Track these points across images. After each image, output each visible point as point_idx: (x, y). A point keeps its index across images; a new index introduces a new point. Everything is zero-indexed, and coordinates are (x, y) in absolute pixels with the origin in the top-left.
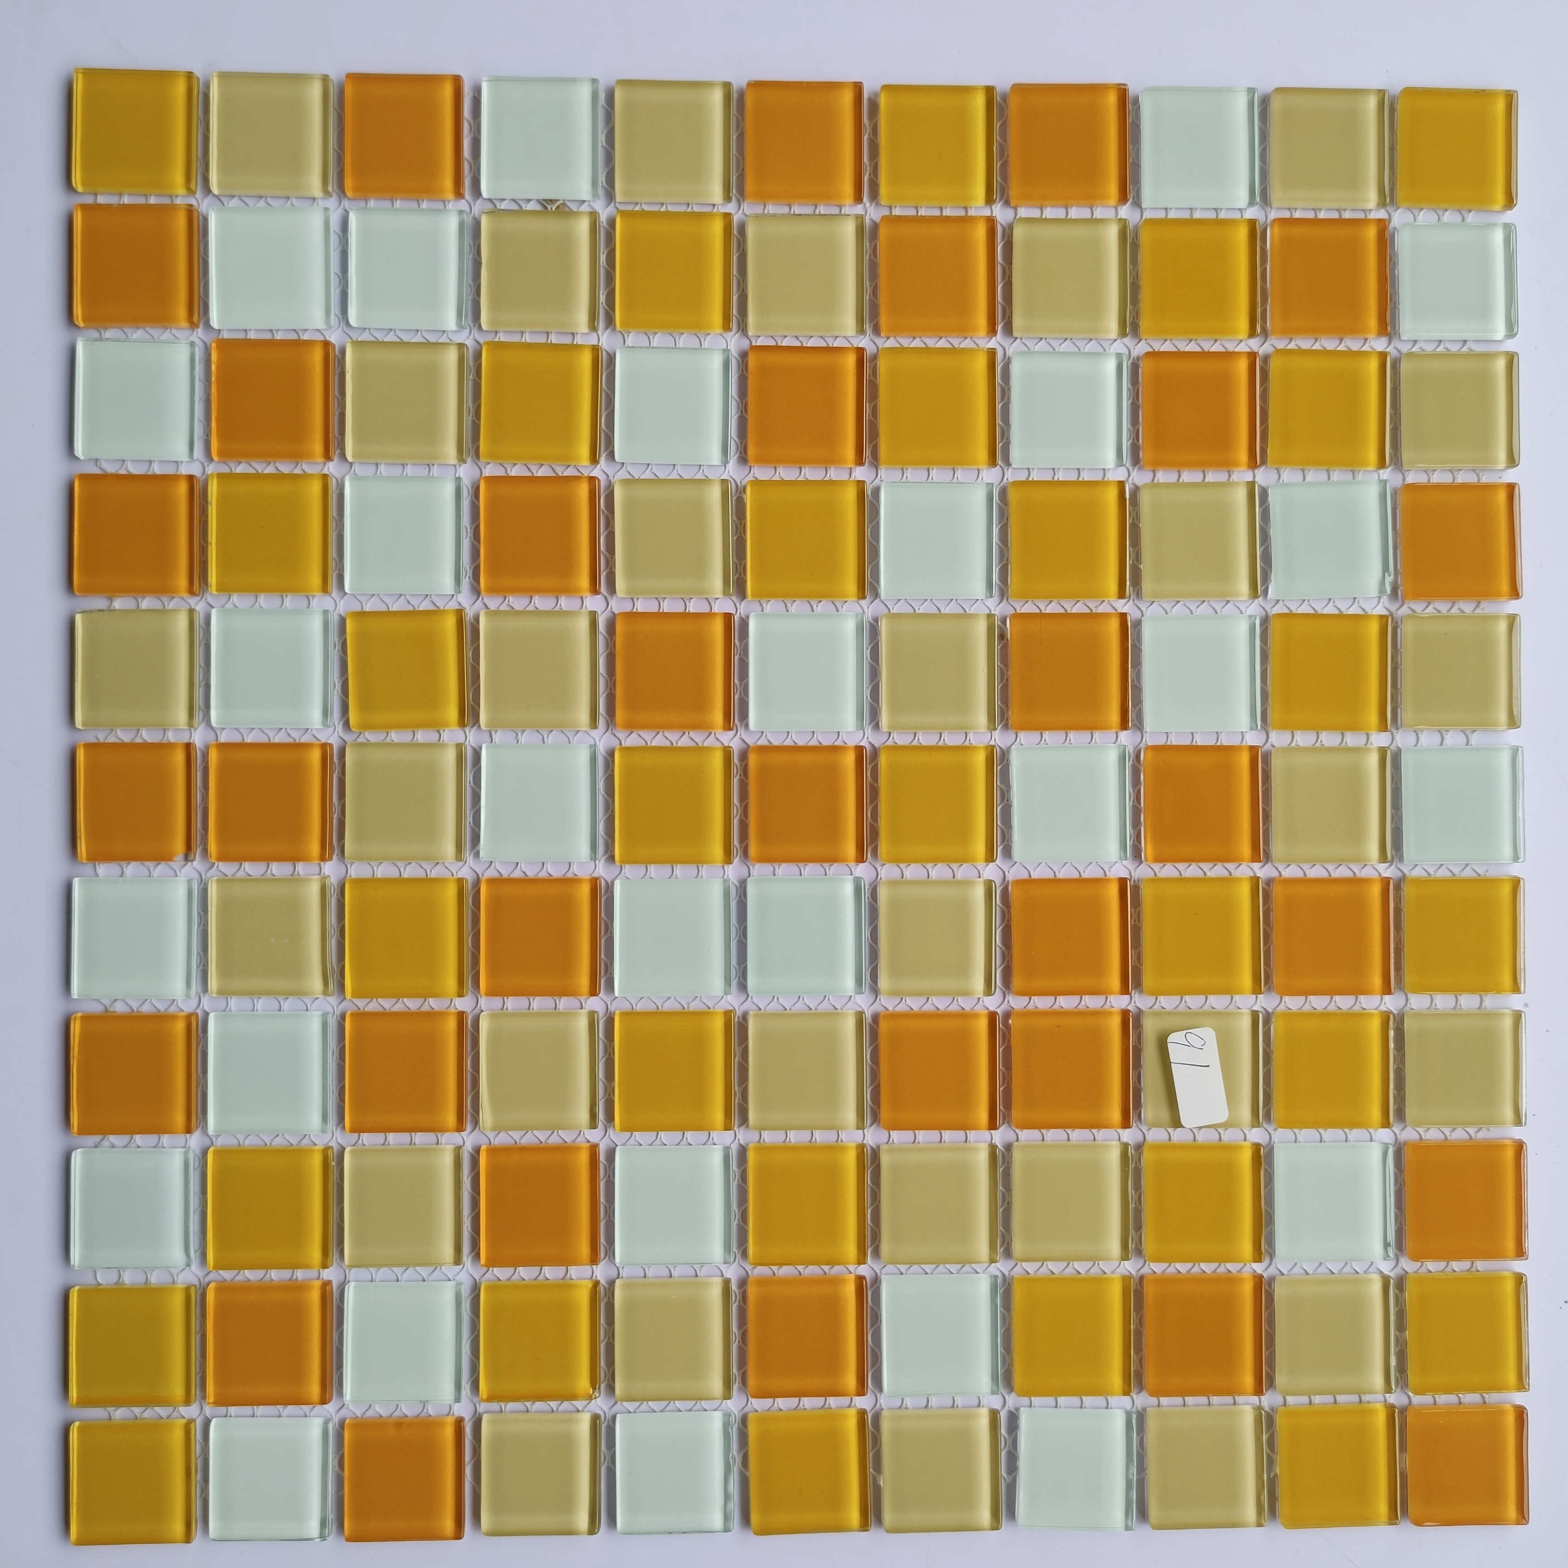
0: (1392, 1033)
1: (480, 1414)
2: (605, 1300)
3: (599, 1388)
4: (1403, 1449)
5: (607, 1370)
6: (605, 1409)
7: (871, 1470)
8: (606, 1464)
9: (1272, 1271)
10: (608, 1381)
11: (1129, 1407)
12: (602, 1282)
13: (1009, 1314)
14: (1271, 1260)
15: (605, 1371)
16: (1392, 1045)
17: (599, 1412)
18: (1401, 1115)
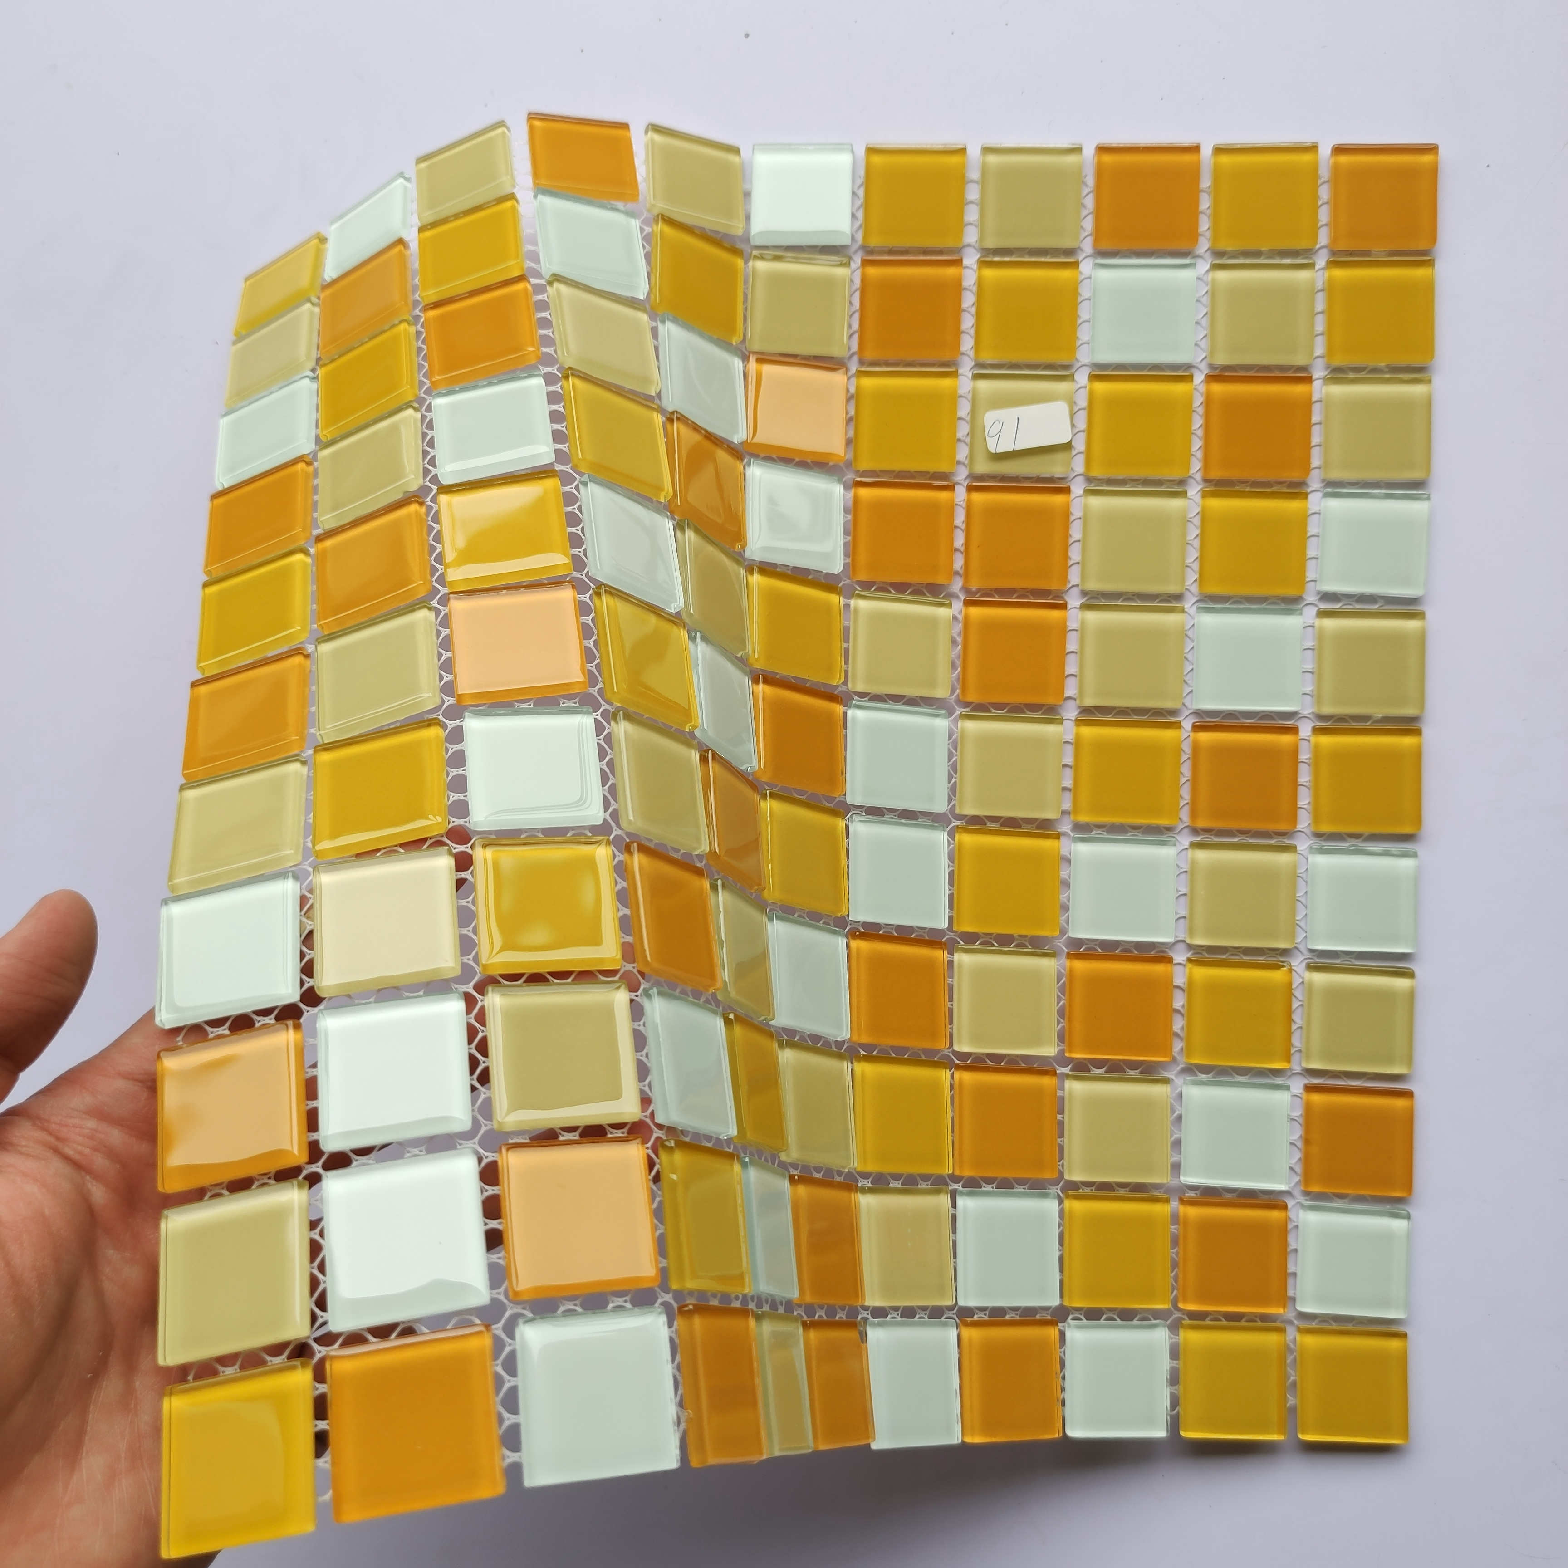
0: (996, 259)
1: (1302, 1070)
2: (1205, 953)
3: (1283, 962)
4: (1367, 253)
5: (1268, 955)
6: (1303, 958)
7: (1368, 724)
8: (1353, 960)
9: (1203, 366)
10: (1277, 954)
11: (1320, 494)
12: (1188, 955)
13: (1232, 598)
14: (1193, 367)
15: (1267, 957)
16: (1007, 259)
17: (1304, 964)
18: (1070, 252)
